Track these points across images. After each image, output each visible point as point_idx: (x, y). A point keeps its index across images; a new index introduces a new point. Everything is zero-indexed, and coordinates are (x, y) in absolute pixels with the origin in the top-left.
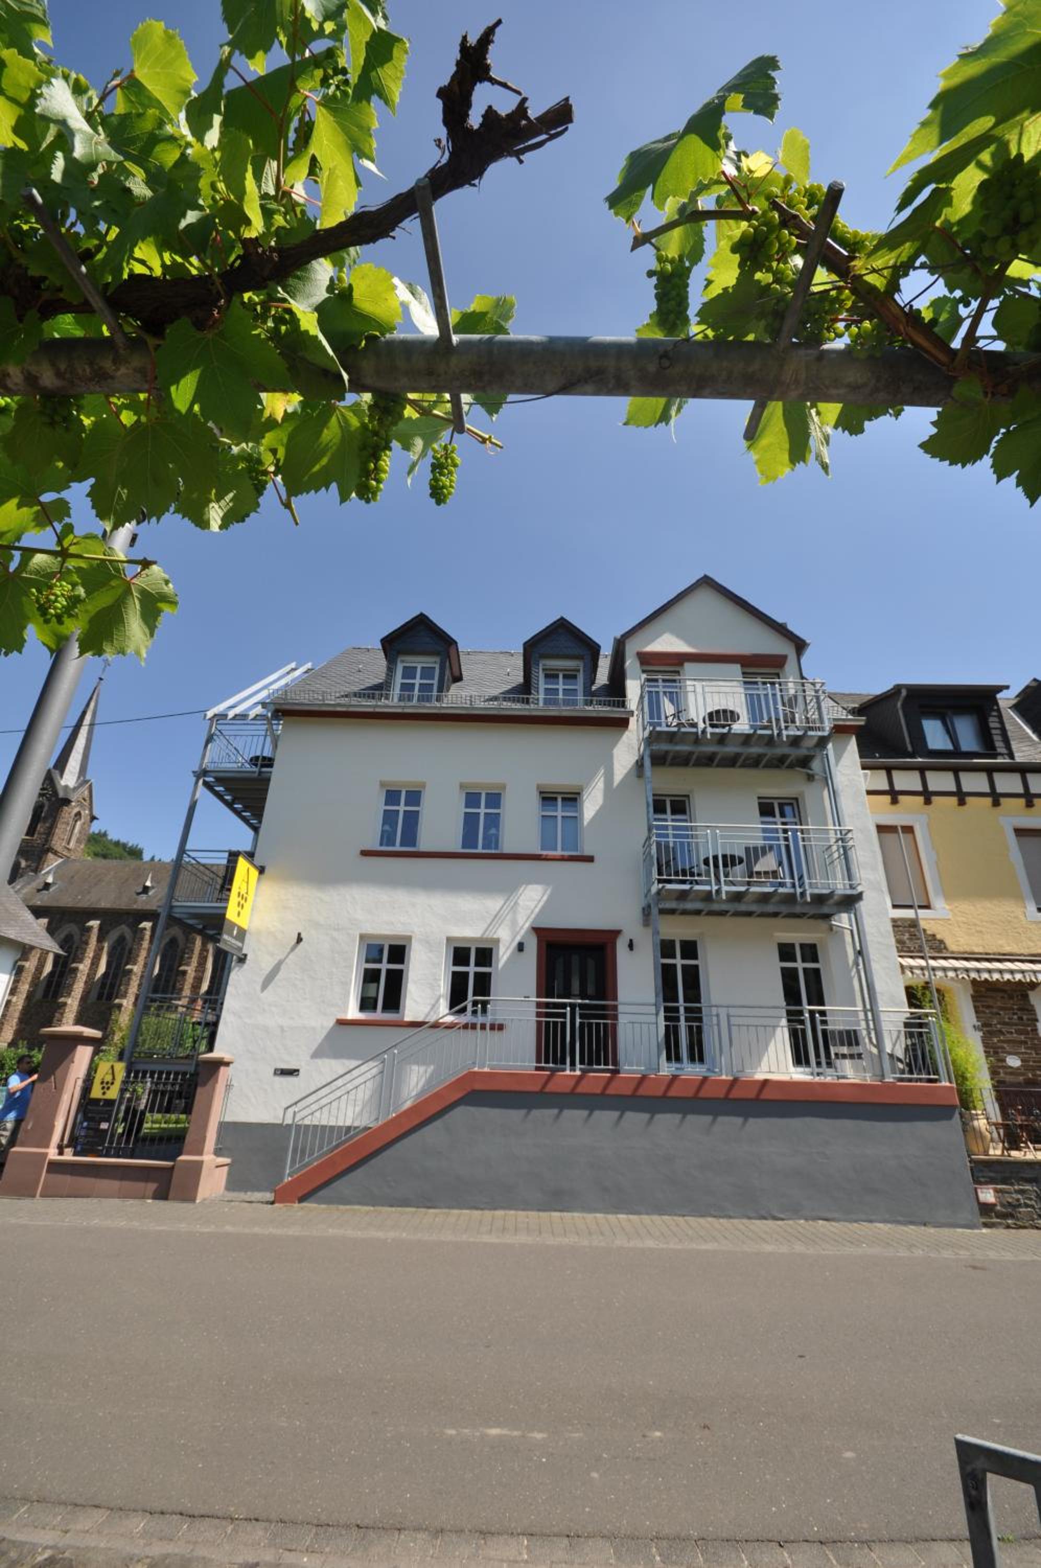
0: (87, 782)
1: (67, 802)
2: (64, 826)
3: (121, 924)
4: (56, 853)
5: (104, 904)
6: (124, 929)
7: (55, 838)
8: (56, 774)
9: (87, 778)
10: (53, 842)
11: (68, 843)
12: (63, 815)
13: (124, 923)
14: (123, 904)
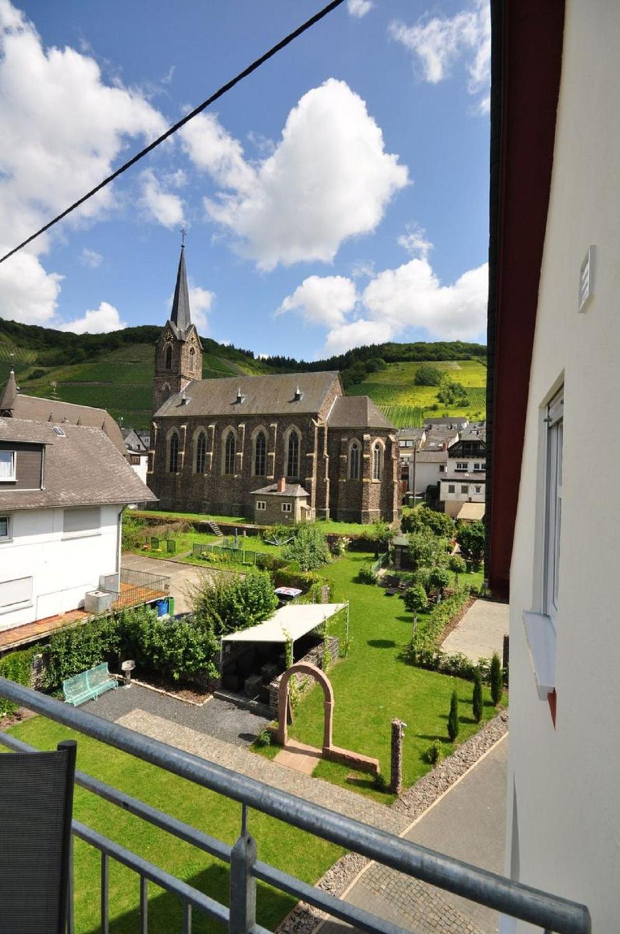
0: (192, 326)
1: (182, 342)
2: (185, 359)
3: (228, 425)
4: (185, 378)
5: (216, 412)
6: (231, 428)
7: (183, 368)
8: (172, 324)
9: (192, 323)
10: (182, 371)
11: (192, 370)
12: (183, 352)
13: (230, 424)
14: (228, 410)
